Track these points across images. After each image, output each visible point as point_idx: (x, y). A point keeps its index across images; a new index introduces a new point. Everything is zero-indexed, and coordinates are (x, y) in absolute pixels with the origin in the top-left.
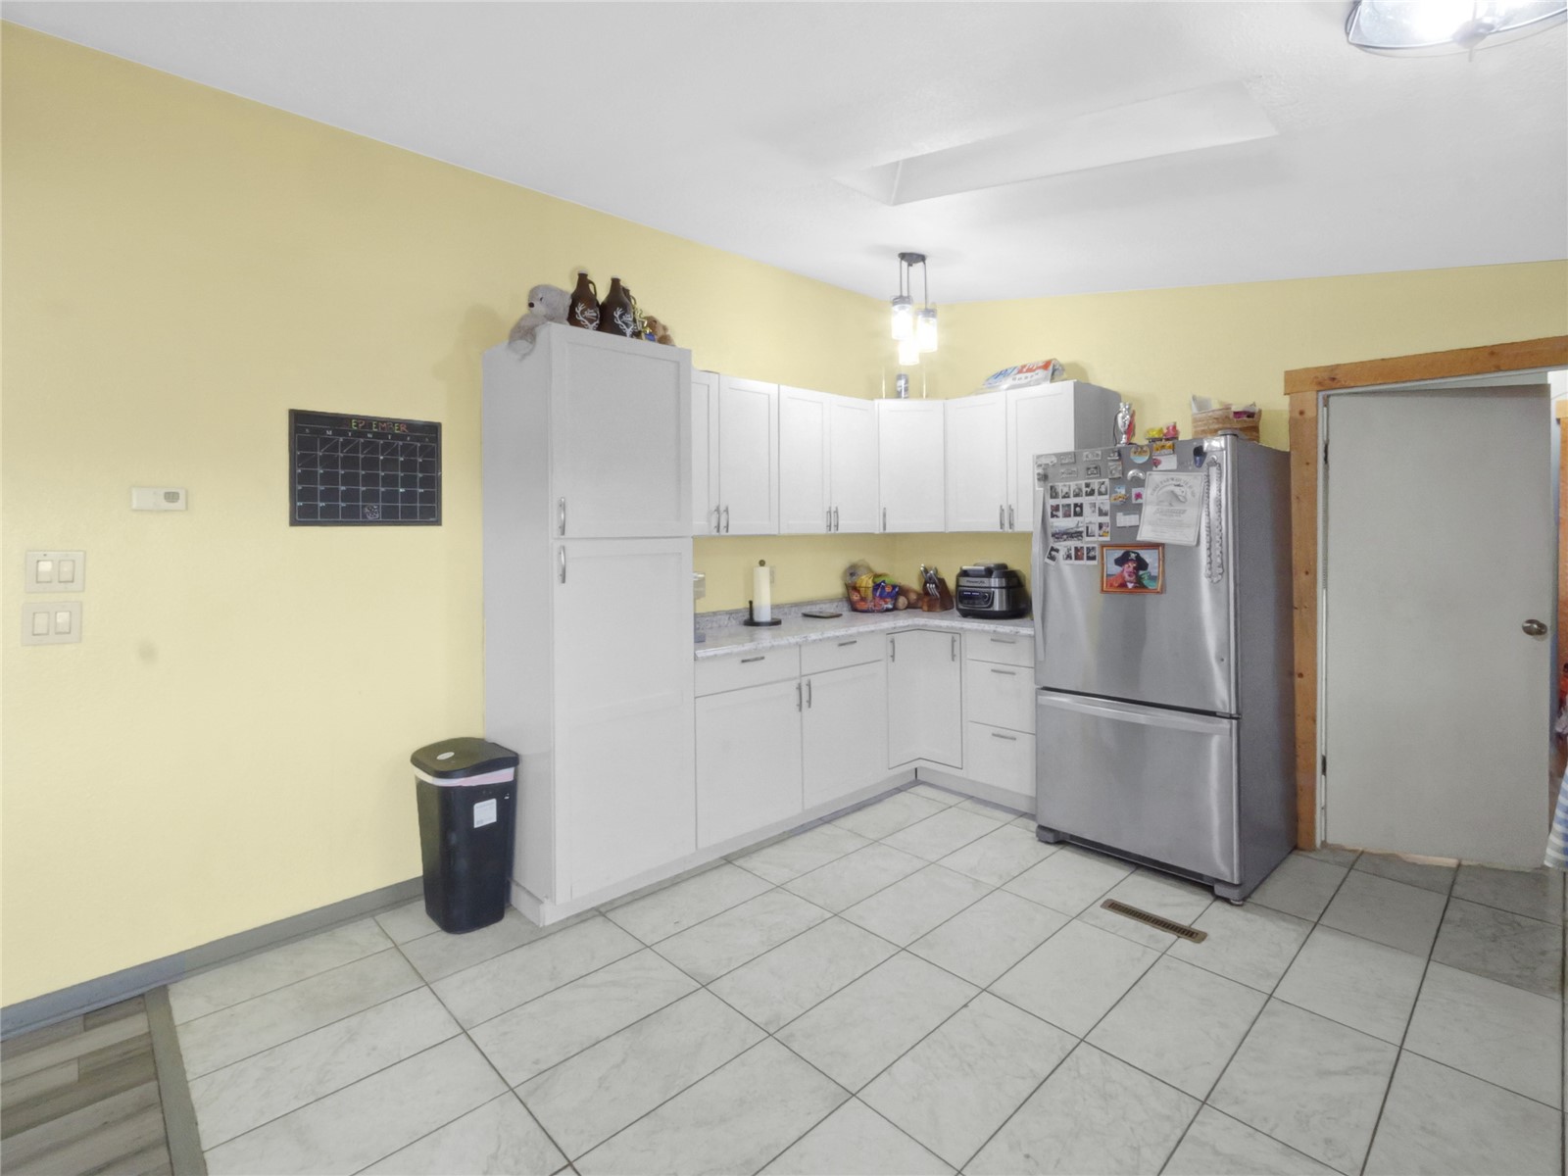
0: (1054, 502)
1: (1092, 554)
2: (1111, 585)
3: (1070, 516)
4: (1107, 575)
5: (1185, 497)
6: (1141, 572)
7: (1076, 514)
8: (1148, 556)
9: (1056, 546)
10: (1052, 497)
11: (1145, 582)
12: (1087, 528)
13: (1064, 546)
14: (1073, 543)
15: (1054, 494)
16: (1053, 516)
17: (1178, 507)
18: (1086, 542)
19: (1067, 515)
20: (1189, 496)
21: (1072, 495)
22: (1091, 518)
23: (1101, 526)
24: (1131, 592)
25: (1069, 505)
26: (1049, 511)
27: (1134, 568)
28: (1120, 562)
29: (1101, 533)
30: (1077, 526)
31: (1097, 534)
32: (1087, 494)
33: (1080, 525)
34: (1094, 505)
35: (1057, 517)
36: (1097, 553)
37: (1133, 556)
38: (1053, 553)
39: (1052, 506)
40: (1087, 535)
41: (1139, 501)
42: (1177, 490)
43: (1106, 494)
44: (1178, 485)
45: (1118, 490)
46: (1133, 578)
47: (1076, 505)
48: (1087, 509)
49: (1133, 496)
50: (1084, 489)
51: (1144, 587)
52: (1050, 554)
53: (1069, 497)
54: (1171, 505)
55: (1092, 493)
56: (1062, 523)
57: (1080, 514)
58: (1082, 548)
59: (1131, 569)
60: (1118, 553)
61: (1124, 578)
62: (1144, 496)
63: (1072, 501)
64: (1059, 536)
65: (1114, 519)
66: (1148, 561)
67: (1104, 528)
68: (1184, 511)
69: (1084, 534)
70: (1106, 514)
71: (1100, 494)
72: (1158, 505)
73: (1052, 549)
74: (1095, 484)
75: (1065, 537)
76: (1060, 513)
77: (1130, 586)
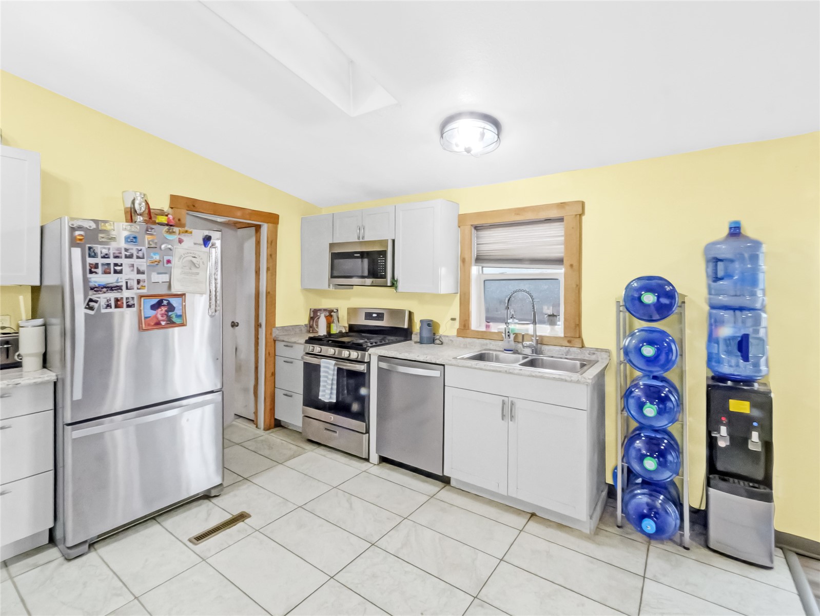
0: (92, 261)
1: (131, 303)
2: (149, 325)
3: (110, 273)
4: (146, 318)
5: (199, 265)
6: (170, 313)
7: (116, 272)
8: (175, 302)
9: (94, 297)
10: (90, 256)
11: (174, 319)
12: (127, 283)
13: (103, 298)
14: (112, 295)
15: (93, 255)
16: (91, 272)
17: (194, 270)
18: (126, 294)
19: (106, 272)
20: (201, 264)
21: (112, 256)
22: (129, 275)
23: (139, 282)
24: (164, 327)
25: (109, 264)
26: (88, 268)
27: (166, 311)
28: (154, 307)
29: (139, 286)
30: (117, 282)
31: (135, 288)
32: (126, 257)
33: (120, 280)
34: (133, 266)
35: (96, 273)
36: (136, 302)
37: (165, 302)
38: (92, 304)
39: (90, 264)
40: (127, 288)
41: (169, 265)
42: (194, 260)
43: (143, 258)
44: (194, 257)
45: (154, 257)
46: (165, 318)
47: (116, 265)
48: (125, 269)
49: (165, 261)
50: (124, 253)
51: (174, 323)
52: (88, 304)
53: (108, 258)
54: (190, 269)
55: (131, 256)
56: (99, 279)
57: (120, 272)
58: (122, 298)
59: (163, 312)
60: (154, 301)
61: (157, 318)
62: (173, 262)
63: (112, 261)
64: (97, 289)
65: (149, 277)
66: (174, 305)
67: (141, 283)
68: (198, 274)
69: (124, 288)
70: (143, 273)
71: (138, 257)
72: (182, 268)
73: (91, 300)
74: (133, 249)
75: (105, 290)
76: (100, 270)
77: (163, 323)
